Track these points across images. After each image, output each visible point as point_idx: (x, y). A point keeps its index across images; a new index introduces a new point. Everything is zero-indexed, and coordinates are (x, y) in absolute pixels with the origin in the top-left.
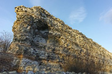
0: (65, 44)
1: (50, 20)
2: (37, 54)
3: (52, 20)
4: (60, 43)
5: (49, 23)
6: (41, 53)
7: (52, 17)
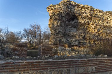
0: (95, 30)
1: (78, 9)
2: (69, 42)
3: (79, 9)
4: (90, 30)
5: (76, 13)
6: (72, 41)
7: (79, 5)
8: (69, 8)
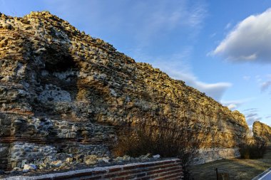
0: (118, 100)
1: (79, 44)
2: (51, 128)
3: (82, 45)
4: (107, 99)
5: (75, 54)
6: (60, 126)
7: (83, 36)
8: (54, 36)
